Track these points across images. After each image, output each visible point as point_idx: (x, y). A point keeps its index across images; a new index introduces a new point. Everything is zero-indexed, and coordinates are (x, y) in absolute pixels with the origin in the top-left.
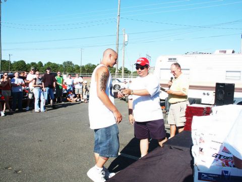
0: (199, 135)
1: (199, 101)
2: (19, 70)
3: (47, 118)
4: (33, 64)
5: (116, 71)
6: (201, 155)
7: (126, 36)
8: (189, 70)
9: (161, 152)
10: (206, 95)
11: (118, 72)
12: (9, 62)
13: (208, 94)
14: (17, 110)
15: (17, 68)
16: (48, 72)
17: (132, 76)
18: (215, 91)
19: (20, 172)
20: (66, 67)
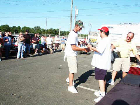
4: (14, 27)
7: (77, 11)
8: (121, 34)
15: (3, 30)
16: (26, 33)
17: (80, 38)
20: (36, 30)
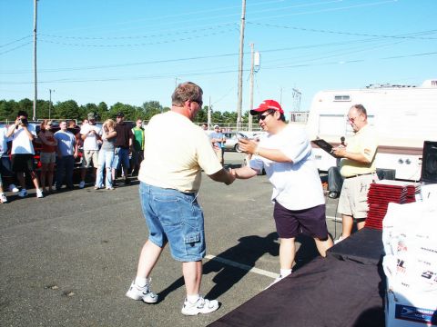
0: (397, 237)
1: (390, 175)
2: (66, 117)
3: (116, 203)
4: (91, 106)
5: (238, 119)
6: (400, 273)
7: (257, 55)
8: (373, 117)
9: (324, 265)
10: (405, 163)
11: (242, 120)
12: (49, 103)
13: (408, 162)
14: (64, 186)
15: (63, 113)
18: (421, 157)
19: (72, 294)
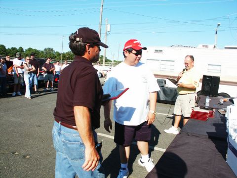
4: (14, 49)
20: (46, 53)
